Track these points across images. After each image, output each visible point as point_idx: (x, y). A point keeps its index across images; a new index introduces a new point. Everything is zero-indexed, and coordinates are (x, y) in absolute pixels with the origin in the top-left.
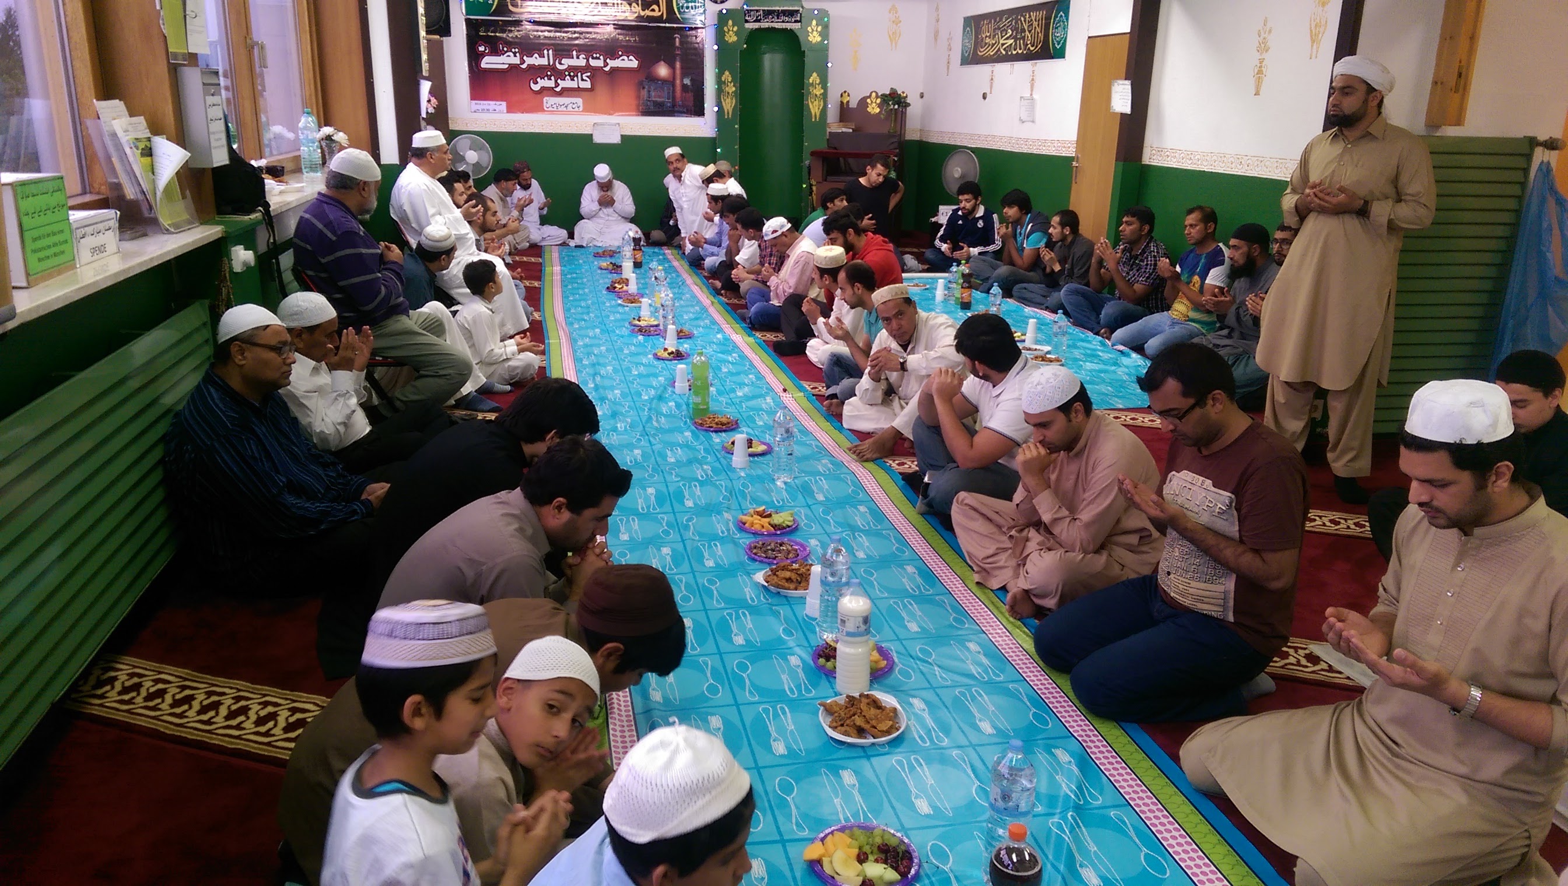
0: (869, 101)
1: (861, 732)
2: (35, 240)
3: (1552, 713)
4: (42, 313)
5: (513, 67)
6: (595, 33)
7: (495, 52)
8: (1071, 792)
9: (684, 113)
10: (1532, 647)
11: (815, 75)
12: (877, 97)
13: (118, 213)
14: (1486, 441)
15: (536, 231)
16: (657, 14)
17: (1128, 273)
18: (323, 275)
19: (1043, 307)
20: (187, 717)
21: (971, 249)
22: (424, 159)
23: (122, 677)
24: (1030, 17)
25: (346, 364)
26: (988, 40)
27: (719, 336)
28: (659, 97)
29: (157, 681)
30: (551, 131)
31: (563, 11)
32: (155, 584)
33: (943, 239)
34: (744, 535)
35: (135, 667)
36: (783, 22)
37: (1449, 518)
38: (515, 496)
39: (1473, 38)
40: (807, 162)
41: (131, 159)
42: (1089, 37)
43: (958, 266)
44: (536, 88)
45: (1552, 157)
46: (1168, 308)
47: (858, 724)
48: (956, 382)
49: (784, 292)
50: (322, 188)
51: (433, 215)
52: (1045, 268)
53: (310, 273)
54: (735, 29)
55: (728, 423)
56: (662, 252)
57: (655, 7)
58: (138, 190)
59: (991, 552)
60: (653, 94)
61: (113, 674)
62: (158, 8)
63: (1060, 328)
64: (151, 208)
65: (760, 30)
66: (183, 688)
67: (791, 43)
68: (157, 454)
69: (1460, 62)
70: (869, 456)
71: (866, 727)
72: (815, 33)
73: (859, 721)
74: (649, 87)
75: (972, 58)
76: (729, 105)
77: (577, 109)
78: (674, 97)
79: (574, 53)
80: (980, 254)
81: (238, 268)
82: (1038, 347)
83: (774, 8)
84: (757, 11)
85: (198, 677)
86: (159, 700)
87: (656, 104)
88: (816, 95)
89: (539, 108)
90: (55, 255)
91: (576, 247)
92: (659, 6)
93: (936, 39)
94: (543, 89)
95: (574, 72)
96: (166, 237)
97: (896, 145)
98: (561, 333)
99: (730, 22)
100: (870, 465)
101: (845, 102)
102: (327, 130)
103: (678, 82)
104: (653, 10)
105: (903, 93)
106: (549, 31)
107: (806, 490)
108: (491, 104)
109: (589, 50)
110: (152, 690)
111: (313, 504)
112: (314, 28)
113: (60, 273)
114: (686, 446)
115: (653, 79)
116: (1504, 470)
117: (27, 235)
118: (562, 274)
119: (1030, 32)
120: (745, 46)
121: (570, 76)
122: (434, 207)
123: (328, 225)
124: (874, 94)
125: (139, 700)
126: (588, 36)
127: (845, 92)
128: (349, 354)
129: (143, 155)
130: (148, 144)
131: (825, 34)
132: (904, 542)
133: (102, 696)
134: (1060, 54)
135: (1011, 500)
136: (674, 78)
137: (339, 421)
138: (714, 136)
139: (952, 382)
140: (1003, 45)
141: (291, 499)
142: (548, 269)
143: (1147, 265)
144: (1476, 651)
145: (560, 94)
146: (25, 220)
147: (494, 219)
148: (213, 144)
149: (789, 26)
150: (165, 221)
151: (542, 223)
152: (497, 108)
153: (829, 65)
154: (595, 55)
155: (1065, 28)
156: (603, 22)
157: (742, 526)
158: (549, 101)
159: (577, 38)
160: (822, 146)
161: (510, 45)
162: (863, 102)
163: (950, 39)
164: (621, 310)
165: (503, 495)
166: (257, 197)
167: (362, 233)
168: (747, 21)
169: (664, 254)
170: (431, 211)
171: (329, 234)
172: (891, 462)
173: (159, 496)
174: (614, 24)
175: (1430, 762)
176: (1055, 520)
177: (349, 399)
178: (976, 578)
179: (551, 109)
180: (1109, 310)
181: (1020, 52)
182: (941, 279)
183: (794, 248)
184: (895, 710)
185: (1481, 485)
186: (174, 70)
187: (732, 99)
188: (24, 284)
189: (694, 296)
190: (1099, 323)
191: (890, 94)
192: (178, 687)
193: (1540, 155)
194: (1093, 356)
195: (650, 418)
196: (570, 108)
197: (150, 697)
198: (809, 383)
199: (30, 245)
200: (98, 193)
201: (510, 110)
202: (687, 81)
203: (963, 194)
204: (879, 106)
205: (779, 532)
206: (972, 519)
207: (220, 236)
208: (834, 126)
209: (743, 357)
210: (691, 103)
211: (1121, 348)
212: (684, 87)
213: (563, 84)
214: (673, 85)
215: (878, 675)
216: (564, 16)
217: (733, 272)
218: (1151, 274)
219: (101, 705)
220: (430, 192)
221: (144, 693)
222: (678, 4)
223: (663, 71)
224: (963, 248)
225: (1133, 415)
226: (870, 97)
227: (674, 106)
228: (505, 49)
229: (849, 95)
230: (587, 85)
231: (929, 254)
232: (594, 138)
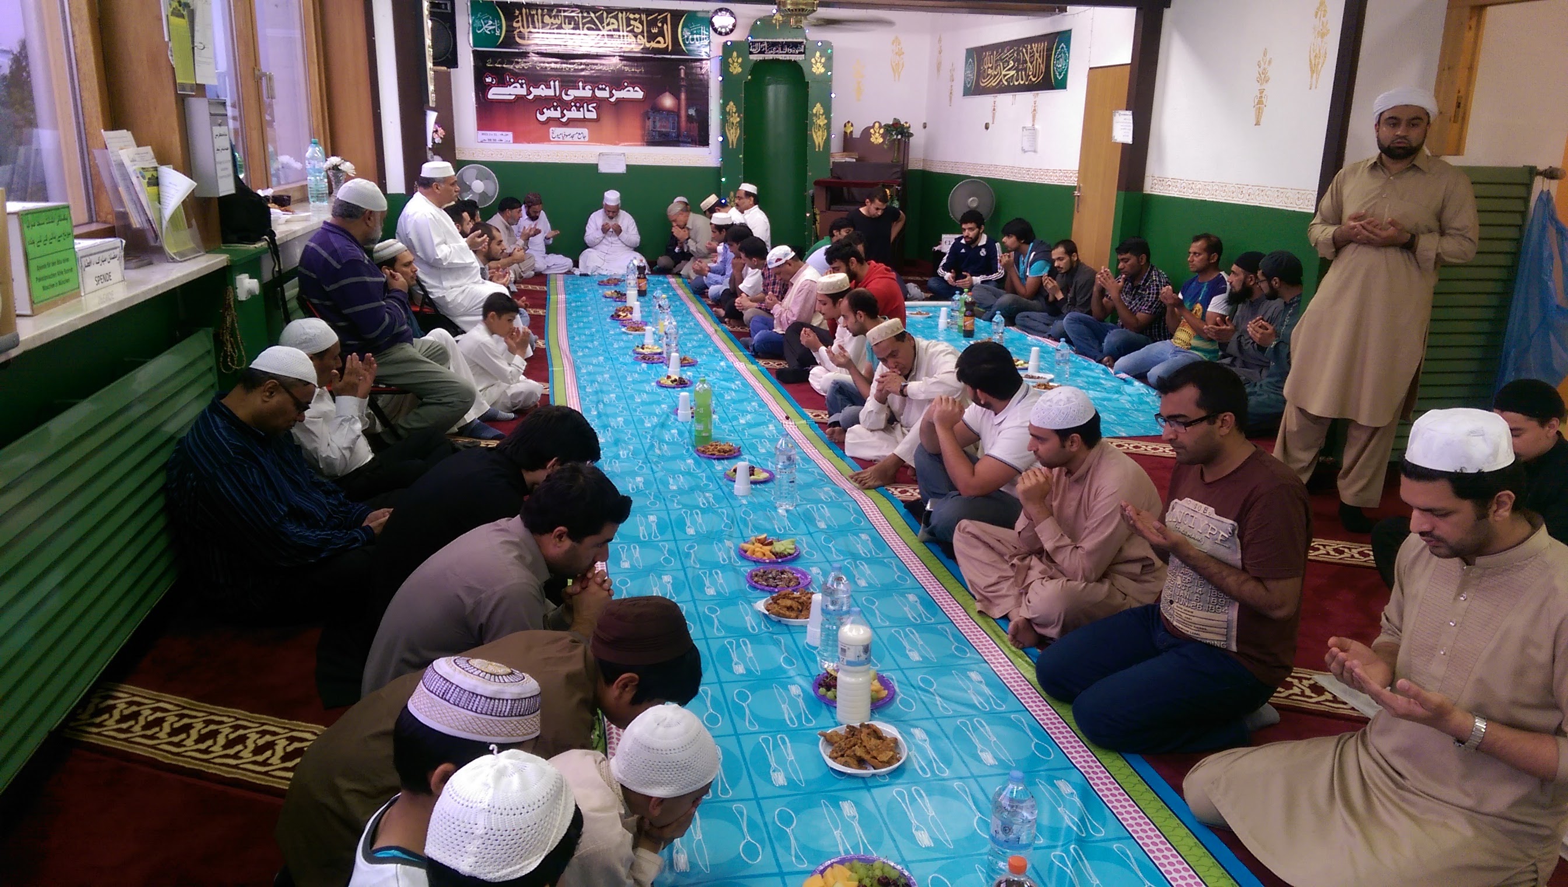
0: (872, 131)
1: (861, 763)
2: (39, 268)
3: (1557, 744)
4: (45, 340)
5: (519, 98)
6: (601, 65)
7: (502, 83)
8: (1074, 824)
9: (689, 143)
10: (1536, 678)
11: (818, 105)
12: (880, 127)
13: (124, 241)
14: (1486, 470)
15: (540, 259)
16: (662, 46)
17: (1130, 303)
18: (328, 303)
19: (1046, 335)
20: (185, 746)
21: (974, 278)
22: (430, 190)
23: (121, 705)
24: (1032, 48)
25: (351, 390)
26: (990, 71)
27: (722, 364)
28: (664, 127)
29: (155, 710)
30: (557, 161)
31: (570, 43)
32: (155, 612)
33: (946, 268)
34: (746, 563)
35: (134, 695)
36: (787, 53)
37: (1451, 548)
38: (515, 524)
39: (1471, 68)
40: (811, 192)
41: (138, 189)
42: (1090, 69)
43: (961, 294)
44: (542, 118)
45: (1552, 186)
46: (1171, 336)
47: (858, 754)
48: (957, 410)
49: (788, 319)
50: (328, 217)
51: (439, 244)
52: (1048, 296)
53: (315, 301)
54: (740, 60)
55: (730, 451)
56: (666, 280)
57: (660, 39)
58: (144, 220)
59: (993, 580)
60: (658, 124)
61: (112, 702)
62: (167, 39)
63: (1062, 355)
64: (157, 236)
65: (764, 61)
66: (182, 716)
67: (795, 74)
68: (159, 482)
69: (1459, 92)
70: (871, 483)
71: (867, 757)
72: (818, 64)
73: (859, 752)
74: (654, 118)
75: (974, 89)
76: (733, 135)
77: (582, 139)
78: (679, 128)
79: (581, 84)
80: (983, 282)
81: (242, 296)
82: (1041, 375)
83: (778, 40)
84: (762, 43)
85: (199, 706)
86: (157, 729)
87: (661, 134)
88: (820, 126)
89: (545, 139)
90: (60, 283)
91: (581, 275)
92: (664, 38)
93: (938, 70)
94: (549, 119)
95: (579, 103)
96: (171, 266)
97: (899, 175)
98: (565, 361)
99: (735, 54)
100: (872, 493)
101: (848, 132)
102: (334, 160)
103: (683, 113)
104: (659, 42)
105: (906, 123)
106: (556, 63)
107: (808, 518)
108: (498, 135)
109: (595, 81)
110: (150, 718)
111: (313, 532)
112: (322, 60)
113: (64, 301)
114: (688, 473)
115: (658, 110)
116: (1505, 499)
117: (33, 264)
118: (567, 302)
119: (1031, 63)
120: (749, 77)
121: (576, 106)
122: (439, 236)
123: (333, 253)
124: (877, 125)
125: (137, 728)
126: (594, 67)
127: (849, 122)
128: (353, 379)
129: (149, 184)
130: (155, 173)
131: (828, 65)
132: (906, 571)
133: (100, 725)
134: (1062, 85)
135: (1012, 527)
136: (679, 109)
137: (345, 445)
138: (719, 165)
139: (953, 409)
140: (1005, 76)
141: (292, 528)
142: (553, 298)
143: (1149, 294)
144: (1480, 681)
145: (566, 125)
146: (31, 248)
147: (499, 248)
148: (220, 173)
149: (793, 57)
150: (170, 250)
151: (548, 253)
152: (503, 138)
153: (833, 95)
154: (600, 86)
155: (1067, 59)
156: (608, 53)
157: (743, 554)
158: (556, 131)
159: (582, 70)
160: (826, 176)
161: (517, 76)
162: (866, 133)
163: (953, 70)
164: (625, 337)
165: (503, 522)
166: (263, 226)
167: (366, 262)
168: (751, 53)
169: (669, 283)
170: (436, 240)
171: (334, 263)
172: (893, 490)
173: (160, 523)
174: (620, 56)
175: (1434, 793)
176: (1057, 549)
177: (354, 423)
178: (978, 606)
179: (556, 139)
180: (1112, 338)
181: (1022, 83)
182: (943, 309)
183: (798, 276)
184: (895, 740)
185: (1482, 515)
186: (182, 101)
187: (736, 129)
188: (29, 312)
189: (698, 324)
190: (1101, 351)
191: (893, 125)
192: (176, 715)
193: (1540, 185)
194: (1095, 384)
195: (652, 446)
196: (575, 139)
197: (148, 726)
198: (811, 411)
199: (35, 274)
200: (105, 222)
201: (516, 140)
202: (692, 112)
203: (966, 223)
204: (883, 136)
205: (780, 560)
206: (976, 547)
207: (225, 264)
208: (838, 156)
209: (746, 384)
210: (695, 133)
211: (1124, 375)
212: (689, 117)
213: (569, 115)
214: (679, 116)
215: (878, 705)
216: (570, 48)
217: (737, 300)
218: (1153, 303)
219: (99, 734)
220: (437, 221)
221: (142, 721)
222: (683, 36)
223: (668, 101)
224: (965, 277)
225: (1136, 443)
226: (873, 127)
227: (679, 135)
228: (512, 80)
229: (852, 125)
230: (593, 115)
231: (932, 282)
232: (599, 167)
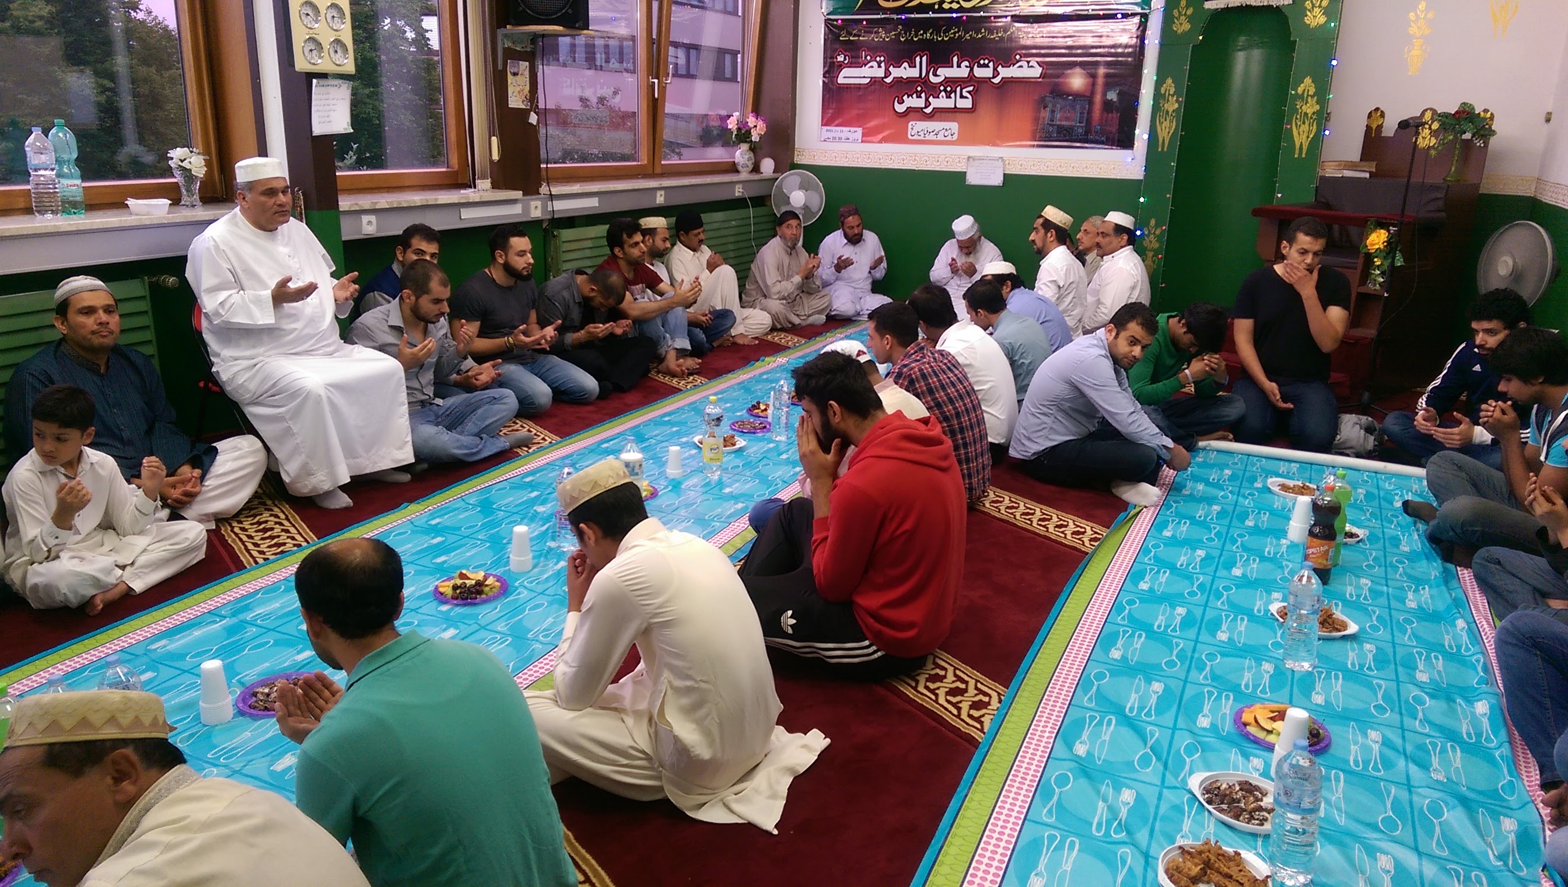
0: (1418, 124)
5: (874, 81)
7: (856, 63)
9: (1102, 143)
11: (1308, 80)
12: (1435, 117)
28: (1067, 119)
30: (913, 168)
44: (900, 108)
54: (1190, 12)
60: (1057, 114)
65: (1227, 10)
67: (1278, 29)
72: (1317, 10)
74: (1054, 106)
76: (1167, 130)
78: (1089, 121)
79: (955, 59)
88: (1306, 114)
89: (901, 137)
94: (910, 110)
95: (952, 85)
99: (1183, 3)
101: (1374, 126)
103: (1098, 98)
105: (1486, 111)
108: (845, 131)
109: (974, 55)
115: (1060, 91)
120: (1201, 38)
121: (945, 90)
124: (1429, 114)
127: (1377, 109)
131: (1334, 10)
136: (1093, 93)
138: (1140, 178)
145: (930, 117)
149: (1274, 2)
151: (873, 291)
152: (851, 136)
153: (1335, 63)
154: (982, 62)
158: (916, 127)
161: (874, 51)
162: (1408, 128)
174: (1012, 16)
179: (916, 137)
187: (1171, 121)
191: (1458, 114)
196: (940, 136)
201: (867, 136)
202: (1112, 96)
204: (1438, 133)
208: (1332, 166)
210: (1114, 129)
212: (1107, 105)
213: (935, 103)
214: (1091, 103)
223: (1077, 81)
226: (1421, 118)
227: (1087, 133)
228: (868, 58)
229: (1383, 115)
230: (967, 103)
231: (1390, 420)
232: (968, 177)
